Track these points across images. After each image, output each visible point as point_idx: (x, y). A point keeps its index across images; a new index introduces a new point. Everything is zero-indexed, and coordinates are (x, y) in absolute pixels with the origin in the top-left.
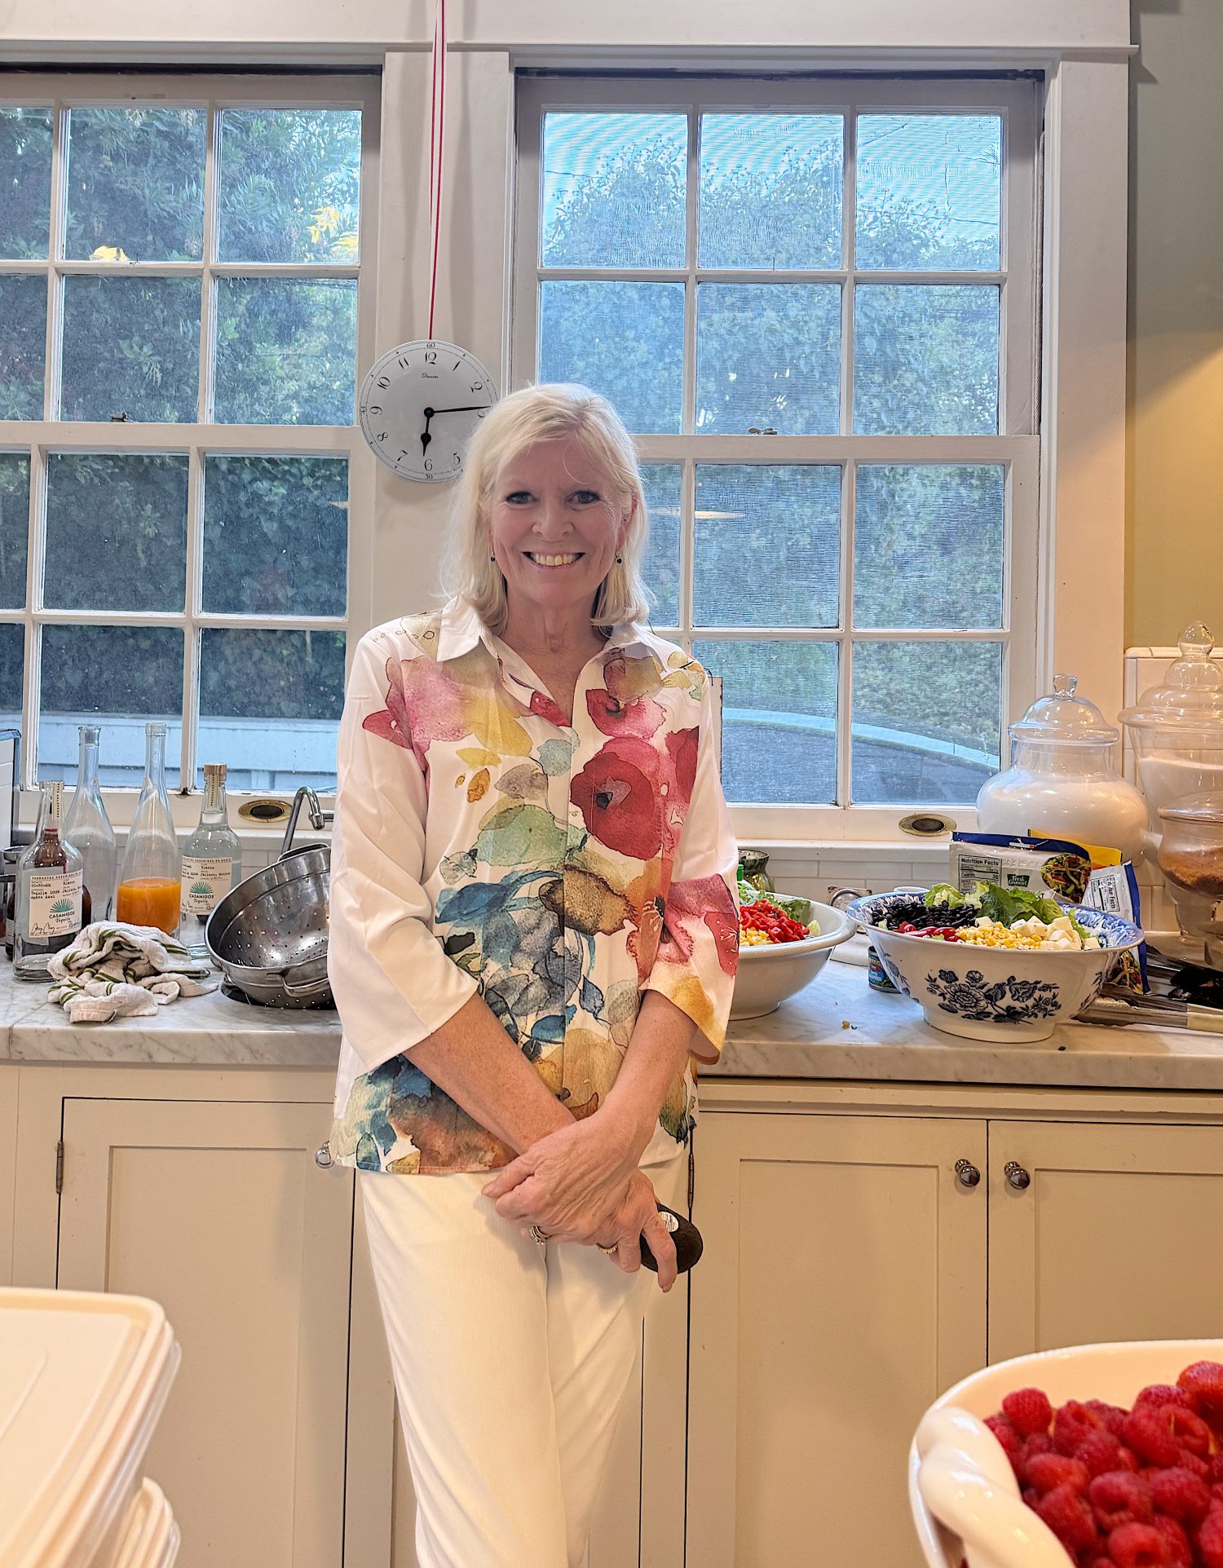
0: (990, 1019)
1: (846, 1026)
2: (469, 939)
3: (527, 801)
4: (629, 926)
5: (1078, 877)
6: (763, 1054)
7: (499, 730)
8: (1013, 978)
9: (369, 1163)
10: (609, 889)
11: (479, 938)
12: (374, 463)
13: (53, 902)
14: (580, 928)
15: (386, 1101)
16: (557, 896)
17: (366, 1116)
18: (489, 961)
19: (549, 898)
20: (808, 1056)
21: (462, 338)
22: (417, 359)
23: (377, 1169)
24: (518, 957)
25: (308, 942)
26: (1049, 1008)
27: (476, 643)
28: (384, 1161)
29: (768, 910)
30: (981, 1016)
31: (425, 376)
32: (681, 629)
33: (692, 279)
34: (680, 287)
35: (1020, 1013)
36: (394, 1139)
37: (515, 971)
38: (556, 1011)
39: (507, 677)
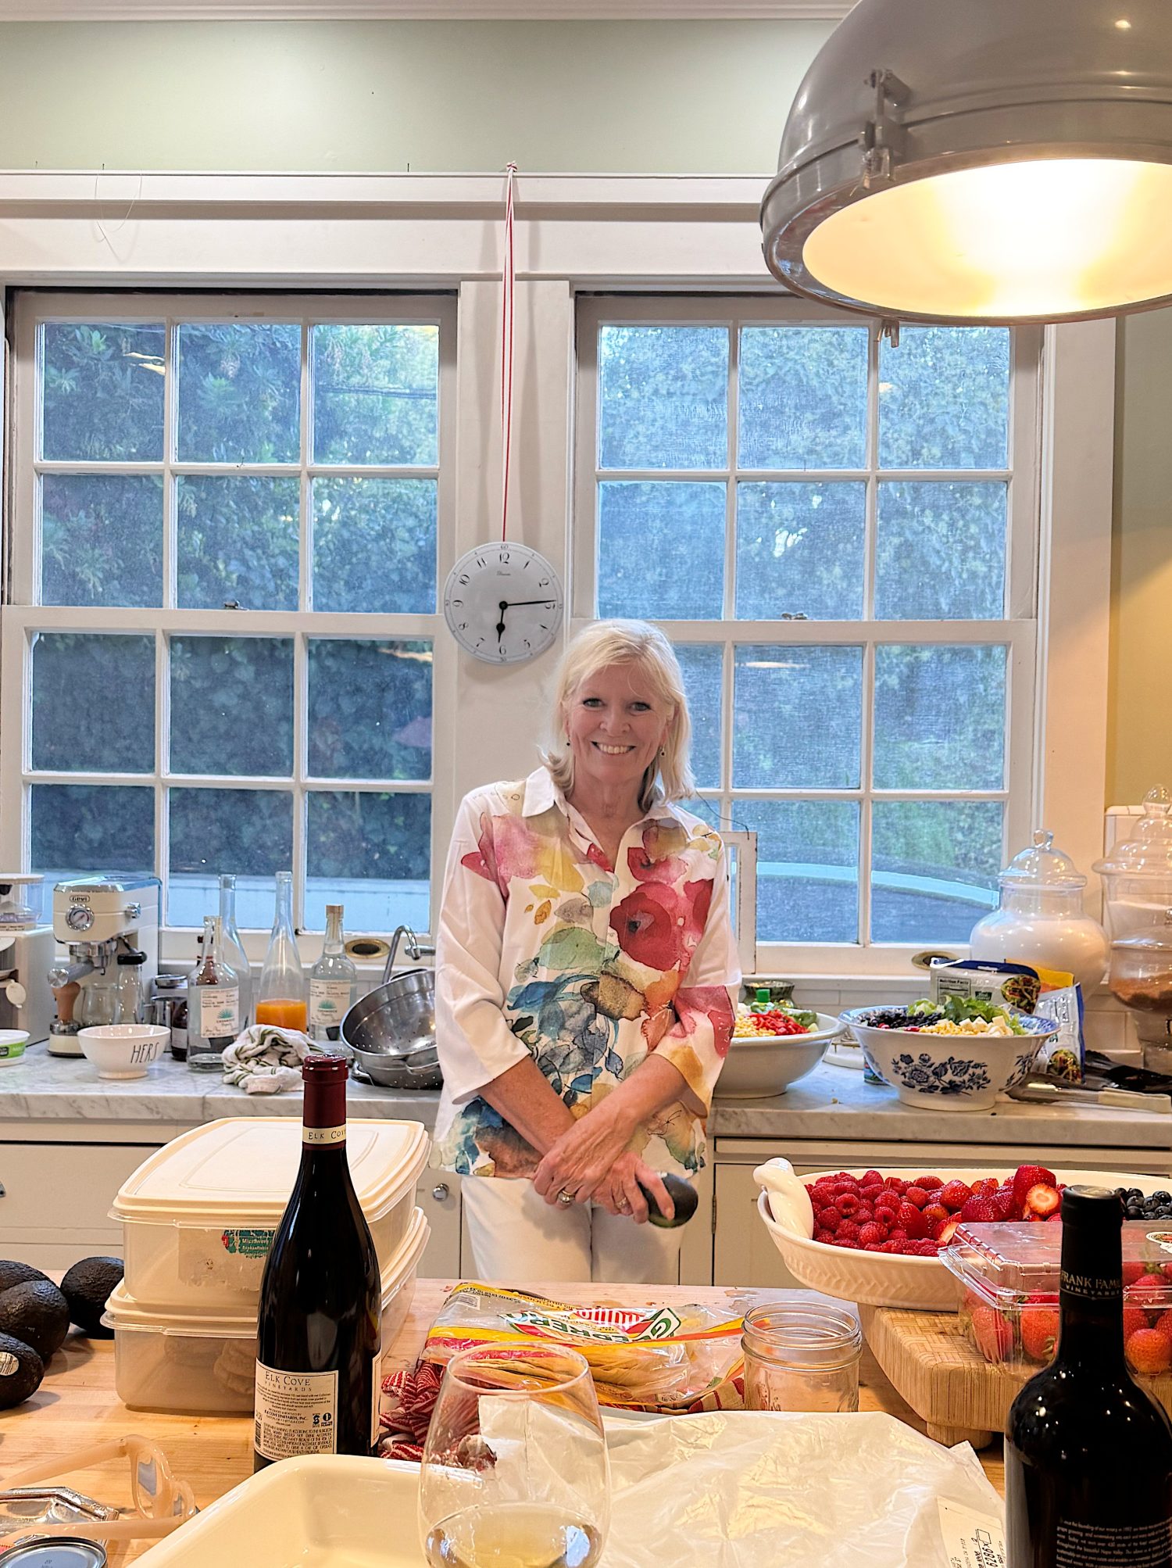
0: (938, 1091)
1: (835, 1102)
2: (530, 1020)
3: (576, 925)
4: (644, 1016)
5: (1031, 993)
6: (768, 1119)
7: (561, 873)
8: (952, 1058)
9: (463, 1170)
10: (633, 988)
11: (536, 1020)
12: (456, 650)
13: (218, 1011)
14: (609, 1015)
15: (473, 1129)
16: (594, 993)
17: (461, 1139)
18: (542, 1035)
19: (588, 994)
20: (802, 1120)
21: (531, 539)
22: (492, 560)
23: (467, 1173)
24: (563, 1033)
25: (421, 1043)
26: (981, 1082)
27: (552, 805)
28: (472, 1168)
29: (779, 1016)
30: (932, 1089)
31: (500, 573)
32: (722, 790)
33: (732, 479)
34: (722, 485)
35: (959, 1086)
36: (478, 1154)
37: (560, 1043)
38: (588, 1071)
39: (572, 830)
